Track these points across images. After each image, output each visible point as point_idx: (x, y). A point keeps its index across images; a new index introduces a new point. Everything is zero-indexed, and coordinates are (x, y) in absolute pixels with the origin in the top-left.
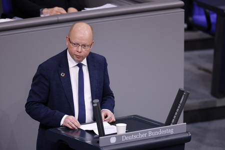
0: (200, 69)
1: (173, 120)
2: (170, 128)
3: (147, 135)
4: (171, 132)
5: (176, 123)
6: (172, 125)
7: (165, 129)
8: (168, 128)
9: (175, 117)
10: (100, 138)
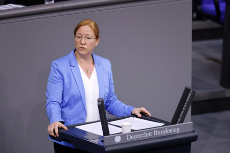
0: (209, 58)
1: (179, 119)
2: (176, 127)
3: (153, 134)
4: (177, 131)
5: (182, 122)
6: (178, 124)
7: (171, 128)
8: (174, 127)
9: (181, 115)
10: (105, 137)
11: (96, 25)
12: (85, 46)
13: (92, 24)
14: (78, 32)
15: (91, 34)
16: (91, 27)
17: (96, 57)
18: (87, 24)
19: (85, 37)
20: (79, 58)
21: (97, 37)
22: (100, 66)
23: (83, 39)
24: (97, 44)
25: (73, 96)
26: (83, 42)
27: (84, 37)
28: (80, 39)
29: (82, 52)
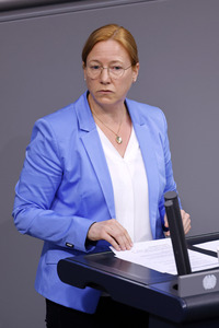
10: (181, 277)
11: (130, 37)
12: (110, 87)
13: (122, 36)
14: (92, 57)
15: (121, 58)
16: (120, 42)
17: (134, 106)
18: (109, 37)
19: (110, 67)
20: (97, 113)
21: (134, 63)
22: (145, 126)
23: (105, 71)
24: (135, 77)
25: (86, 198)
26: (105, 78)
27: (105, 67)
28: (97, 72)
29: (105, 100)
